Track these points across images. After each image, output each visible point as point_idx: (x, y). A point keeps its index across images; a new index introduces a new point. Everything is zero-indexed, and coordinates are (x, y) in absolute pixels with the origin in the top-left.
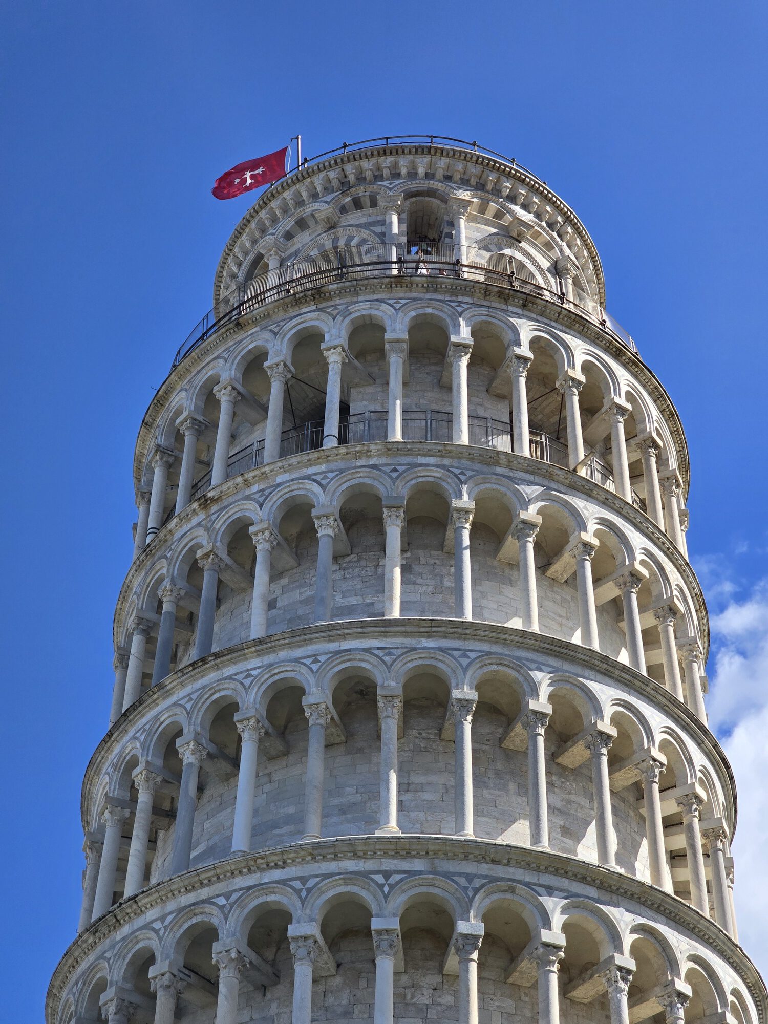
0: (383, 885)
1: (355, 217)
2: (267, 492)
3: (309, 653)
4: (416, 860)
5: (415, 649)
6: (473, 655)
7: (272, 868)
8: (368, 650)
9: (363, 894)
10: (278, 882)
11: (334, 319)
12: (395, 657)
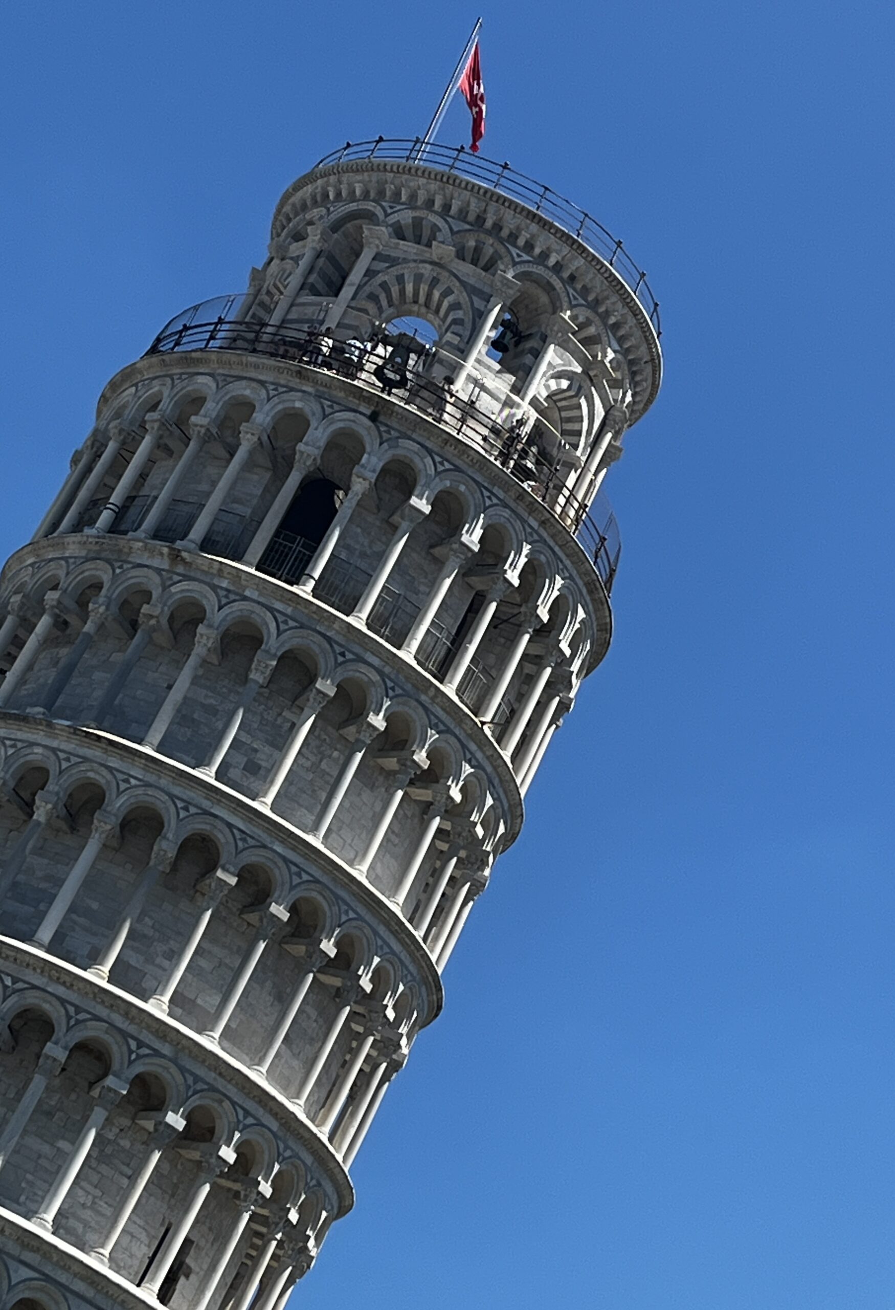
0: (133, 1052)
2: (232, 597)
3: (185, 797)
4: (167, 1044)
5: (264, 846)
6: (305, 877)
7: (60, 983)
8: (230, 826)
9: (115, 1048)
10: (58, 998)
11: (381, 444)
12: (246, 846)
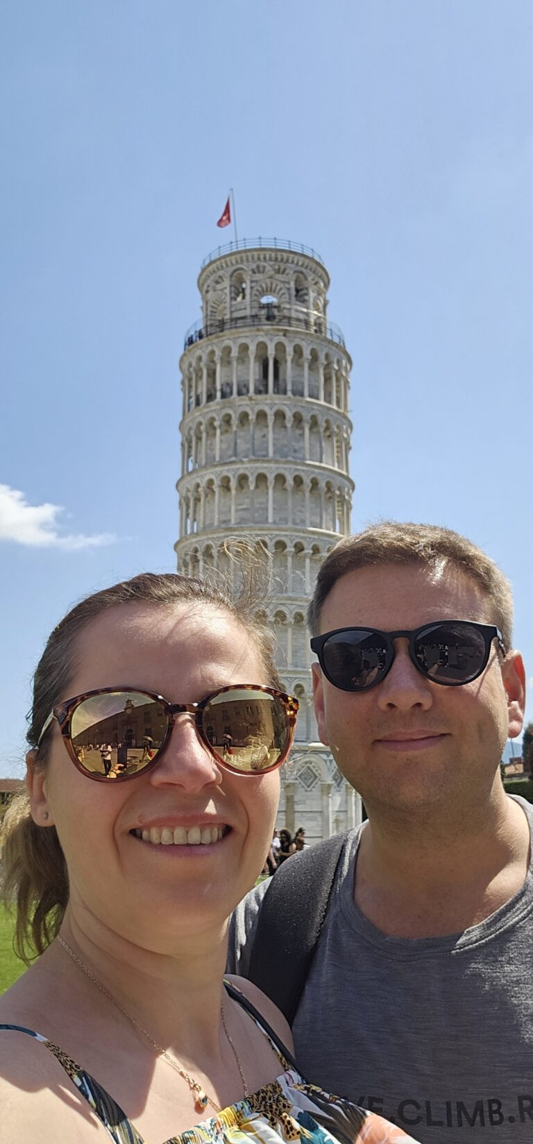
1: (279, 277)
2: (272, 405)
3: (287, 467)
4: (315, 536)
5: (312, 471)
6: (326, 476)
10: (283, 535)
12: (309, 474)
